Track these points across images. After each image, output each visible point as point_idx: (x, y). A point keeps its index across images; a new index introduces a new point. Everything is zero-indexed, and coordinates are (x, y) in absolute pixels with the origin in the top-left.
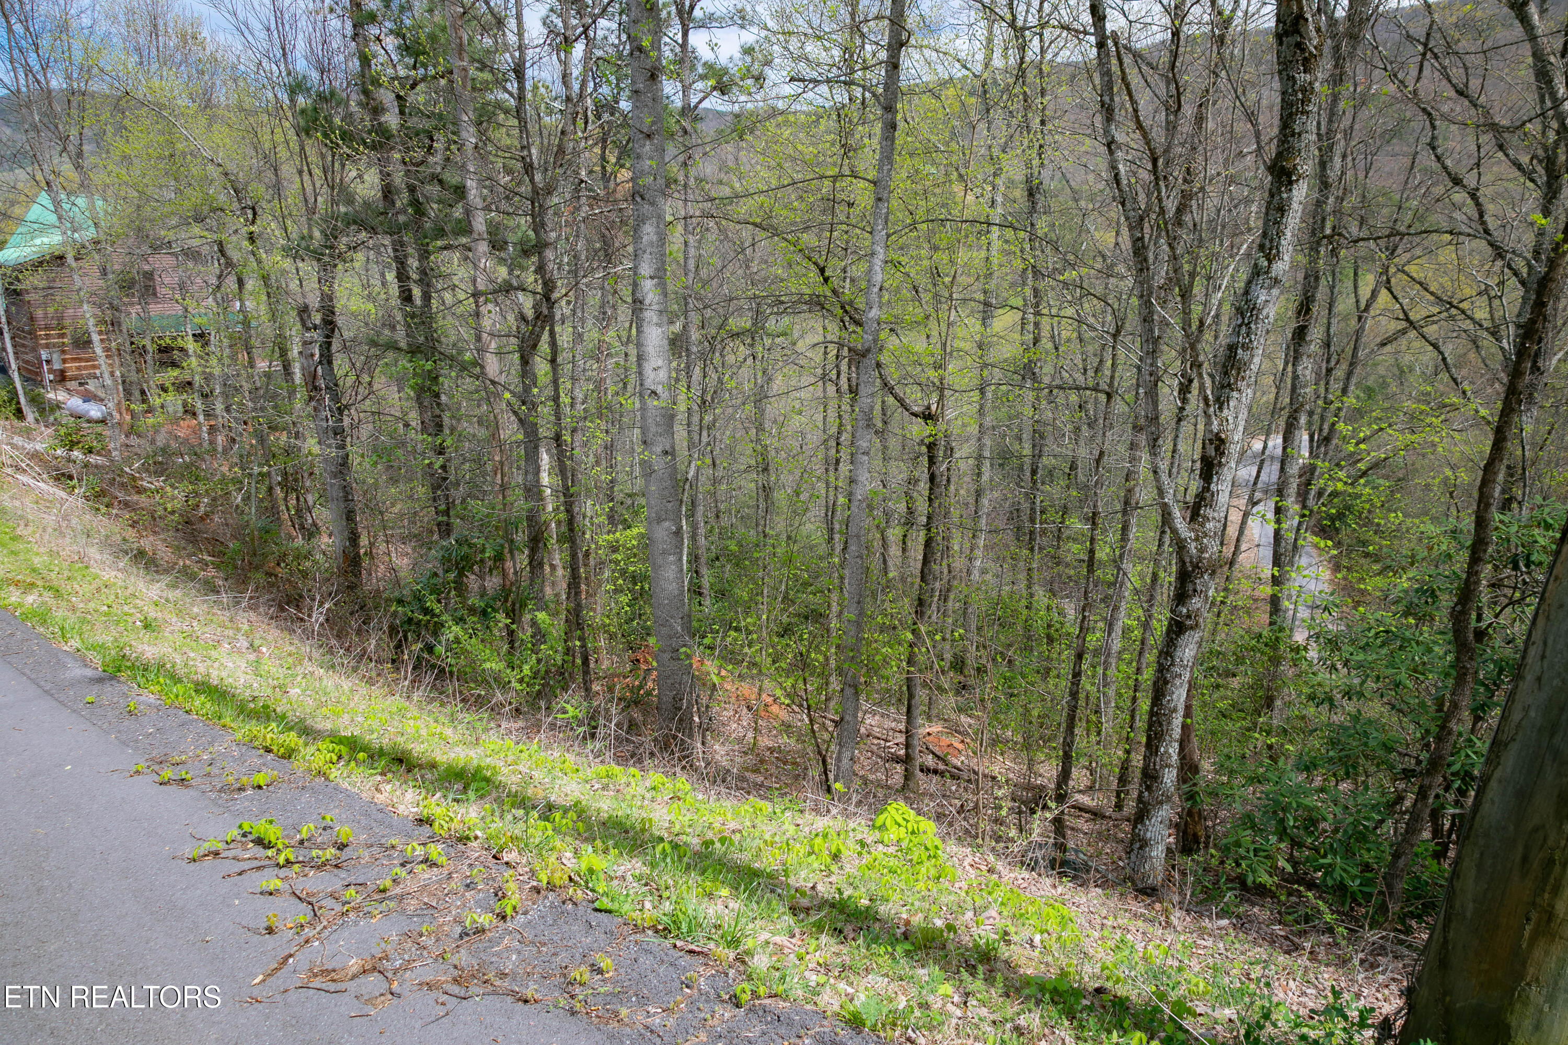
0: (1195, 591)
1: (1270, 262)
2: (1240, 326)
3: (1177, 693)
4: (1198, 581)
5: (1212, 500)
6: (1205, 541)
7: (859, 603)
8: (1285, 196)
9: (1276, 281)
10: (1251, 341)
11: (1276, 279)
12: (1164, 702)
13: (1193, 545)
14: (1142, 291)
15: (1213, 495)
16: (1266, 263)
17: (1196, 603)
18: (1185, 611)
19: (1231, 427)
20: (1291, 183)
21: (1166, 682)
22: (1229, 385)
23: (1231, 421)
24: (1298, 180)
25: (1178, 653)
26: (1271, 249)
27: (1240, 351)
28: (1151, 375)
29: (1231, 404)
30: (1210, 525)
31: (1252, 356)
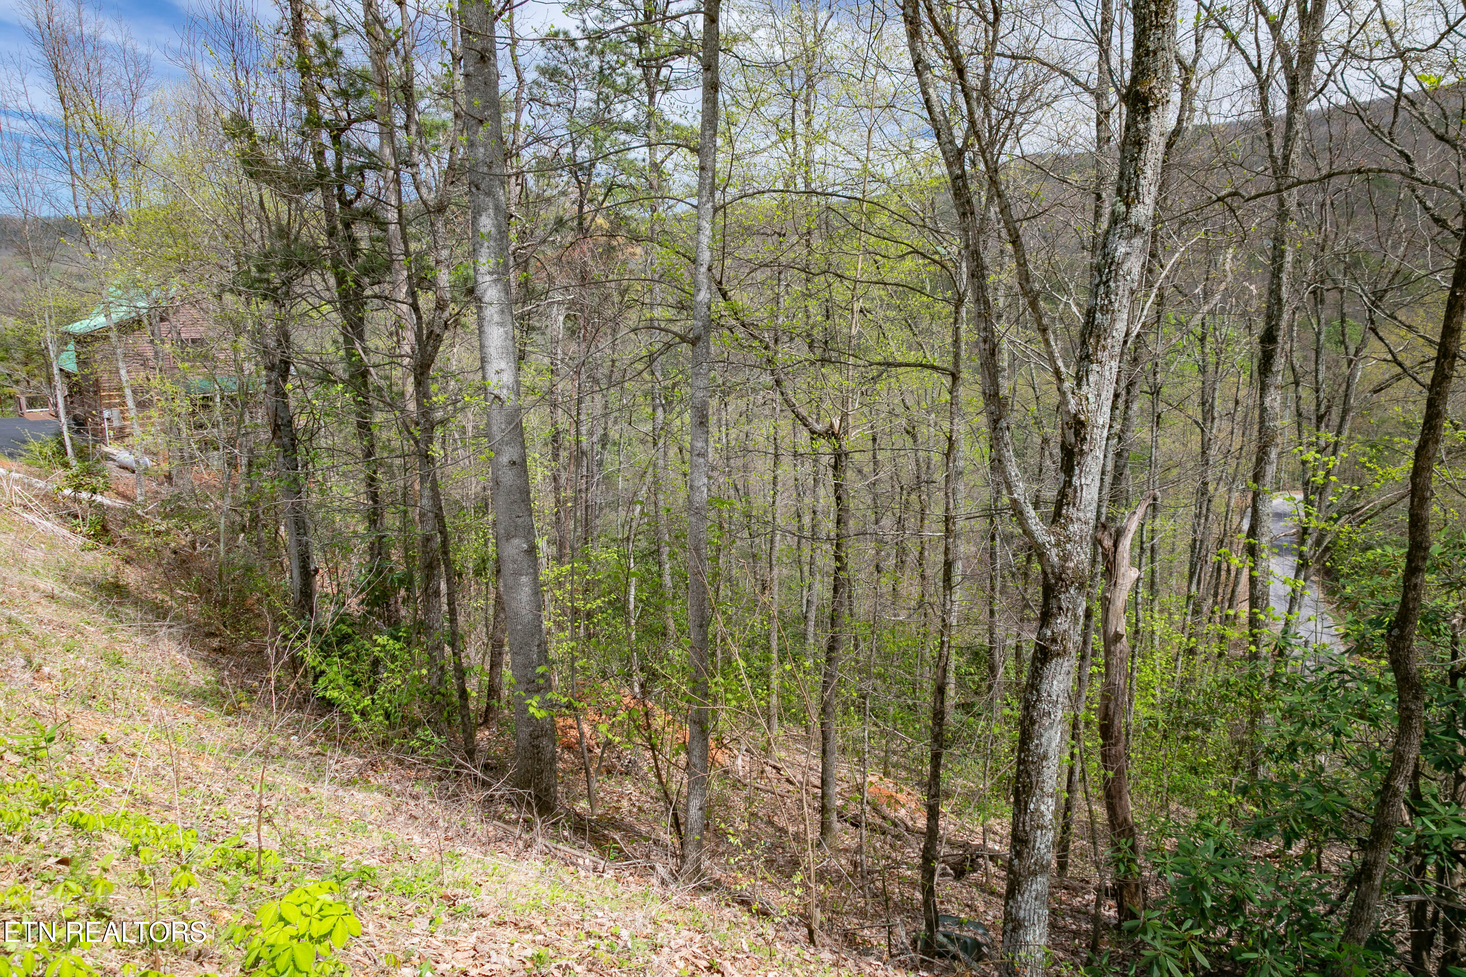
0: (1060, 608)
1: (1128, 206)
2: (1098, 285)
3: (1046, 735)
4: (1062, 596)
5: (1075, 497)
6: (1068, 546)
8: (1141, 126)
9: (1138, 230)
10: (1111, 302)
11: (1136, 226)
12: (1032, 748)
13: (1054, 551)
14: (967, 240)
15: (1075, 491)
16: (1123, 208)
17: (1062, 623)
18: (1049, 633)
19: (1092, 407)
20: (1147, 110)
21: (1033, 723)
22: (1088, 356)
23: (1092, 399)
24: (1156, 107)
25: (1045, 686)
26: (1128, 191)
27: (1098, 315)
28: (985, 342)
29: (1091, 379)
30: (1074, 528)
31: (1113, 321)
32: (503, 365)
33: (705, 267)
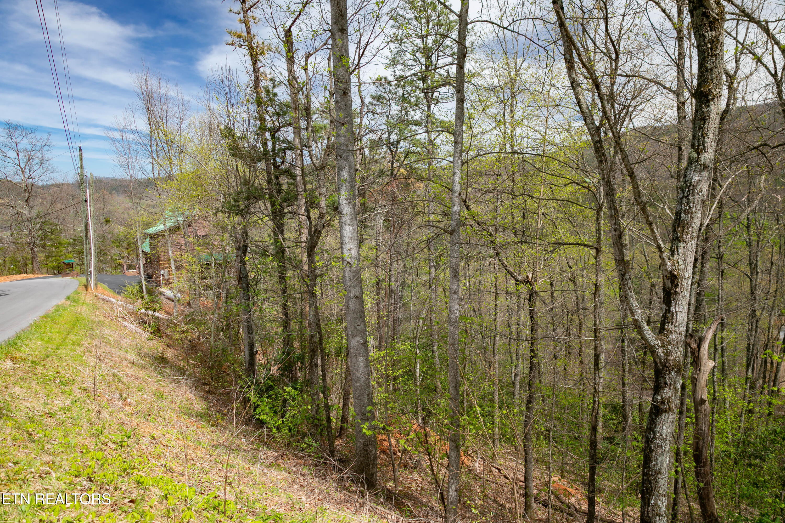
0: (666, 383)
1: (699, 154)
2: (682, 198)
3: (660, 459)
4: (667, 377)
5: (673, 319)
6: (670, 347)
7: (456, 387)
8: (705, 110)
9: (705, 167)
10: (690, 208)
11: (704, 165)
12: (651, 466)
13: (661, 350)
14: (603, 175)
15: (673, 315)
16: (696, 155)
17: (667, 392)
18: (659, 398)
19: (681, 267)
20: (708, 101)
21: (651, 451)
22: (677, 238)
23: (681, 262)
24: (713, 99)
25: (658, 430)
26: (698, 146)
27: (683, 215)
28: (615, 231)
29: (680, 251)
30: (673, 336)
31: (692, 218)
32: (352, 246)
33: (457, 193)
